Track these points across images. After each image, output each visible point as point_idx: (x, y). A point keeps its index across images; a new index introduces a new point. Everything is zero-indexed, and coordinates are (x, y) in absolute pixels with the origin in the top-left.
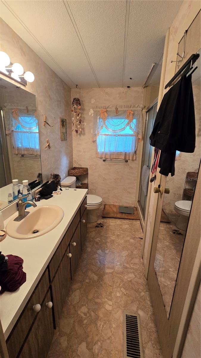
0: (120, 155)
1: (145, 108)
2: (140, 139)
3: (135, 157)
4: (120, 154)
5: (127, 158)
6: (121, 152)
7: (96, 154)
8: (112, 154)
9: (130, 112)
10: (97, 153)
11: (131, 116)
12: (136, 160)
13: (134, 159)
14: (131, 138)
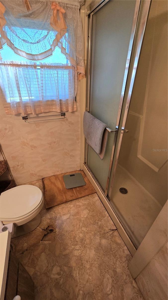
0: (52, 105)
1: (85, 4)
2: (80, 73)
3: (75, 106)
4: (50, 103)
5: (64, 110)
6: (53, 101)
7: (5, 107)
8: (36, 105)
9: (59, 8)
10: (7, 106)
11: (61, 22)
12: (77, 111)
13: (75, 109)
14: (66, 72)
